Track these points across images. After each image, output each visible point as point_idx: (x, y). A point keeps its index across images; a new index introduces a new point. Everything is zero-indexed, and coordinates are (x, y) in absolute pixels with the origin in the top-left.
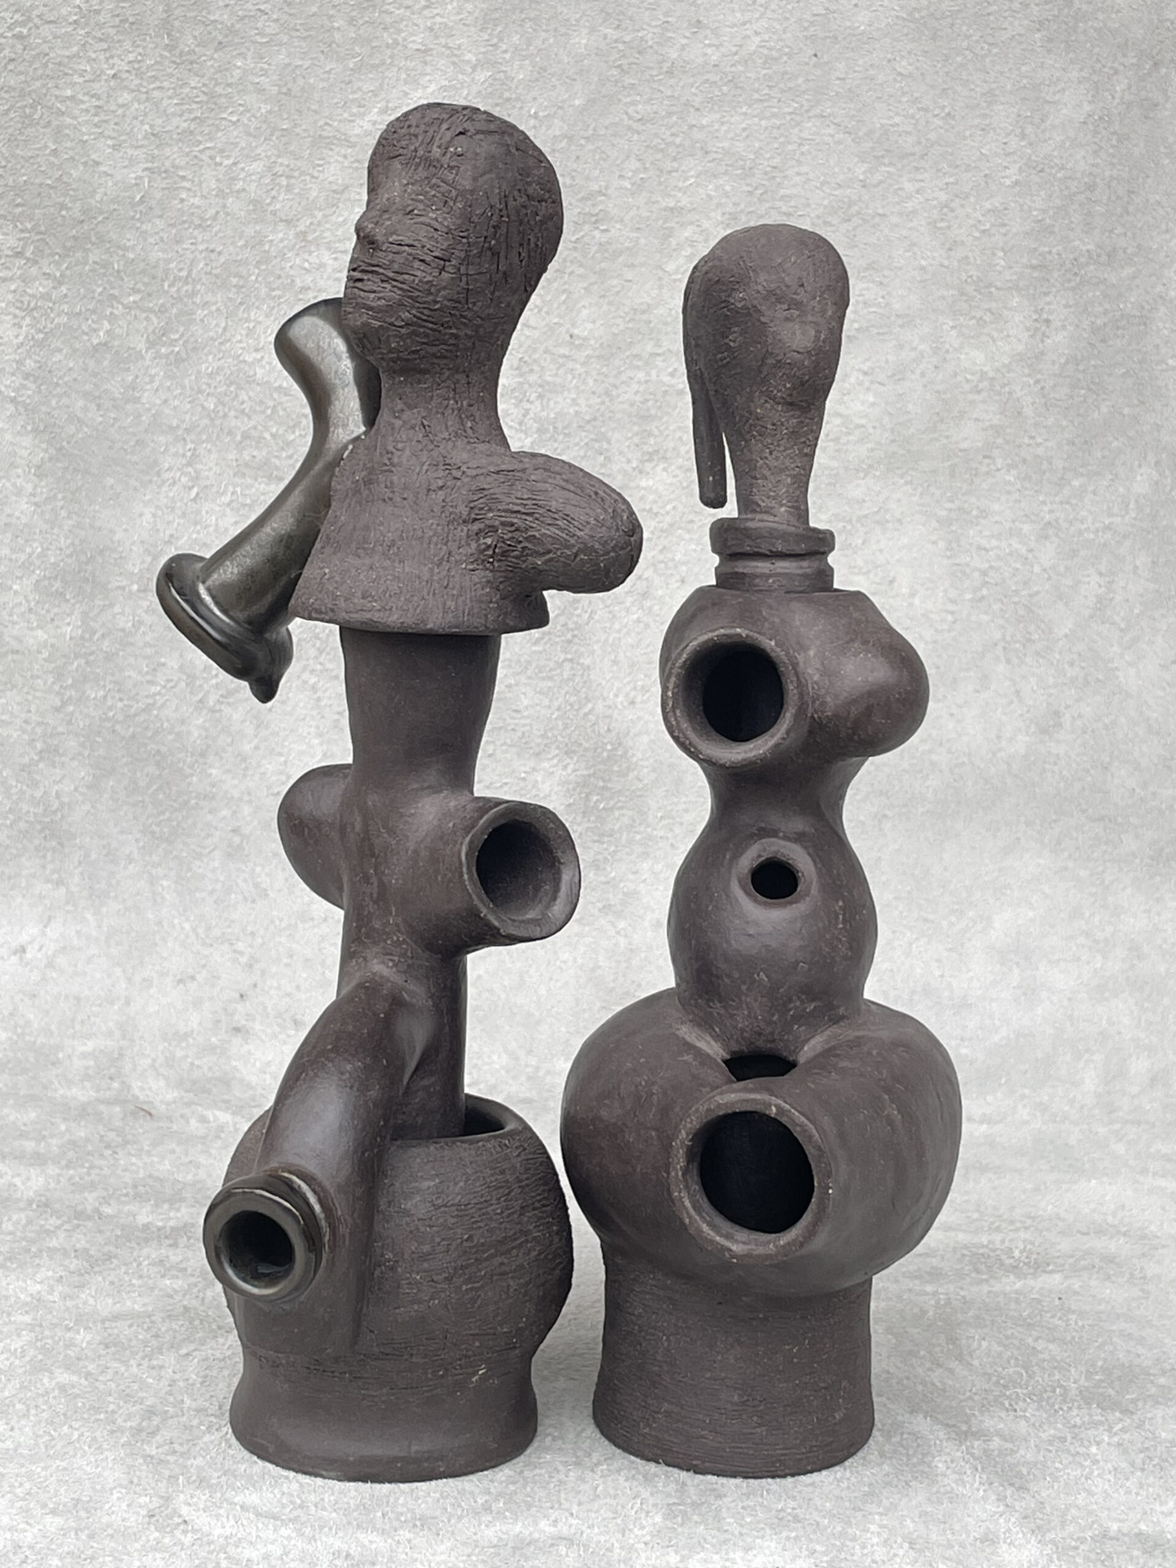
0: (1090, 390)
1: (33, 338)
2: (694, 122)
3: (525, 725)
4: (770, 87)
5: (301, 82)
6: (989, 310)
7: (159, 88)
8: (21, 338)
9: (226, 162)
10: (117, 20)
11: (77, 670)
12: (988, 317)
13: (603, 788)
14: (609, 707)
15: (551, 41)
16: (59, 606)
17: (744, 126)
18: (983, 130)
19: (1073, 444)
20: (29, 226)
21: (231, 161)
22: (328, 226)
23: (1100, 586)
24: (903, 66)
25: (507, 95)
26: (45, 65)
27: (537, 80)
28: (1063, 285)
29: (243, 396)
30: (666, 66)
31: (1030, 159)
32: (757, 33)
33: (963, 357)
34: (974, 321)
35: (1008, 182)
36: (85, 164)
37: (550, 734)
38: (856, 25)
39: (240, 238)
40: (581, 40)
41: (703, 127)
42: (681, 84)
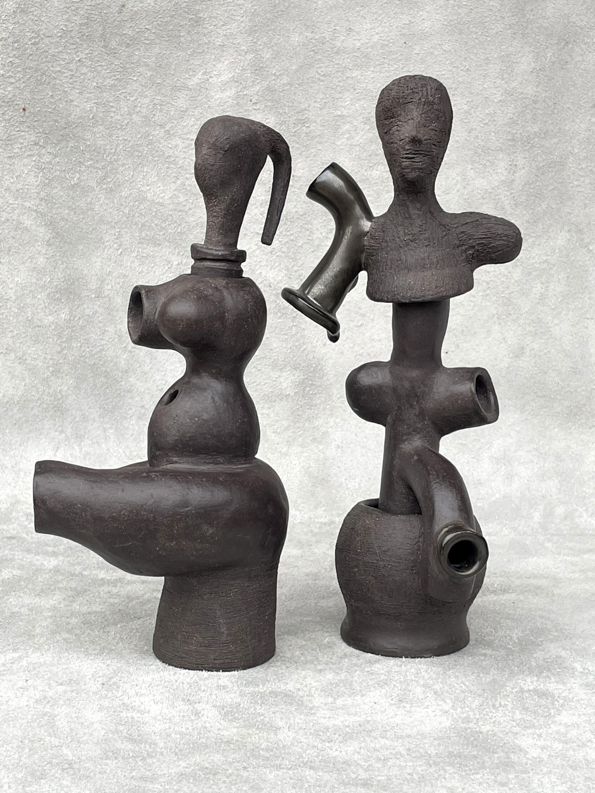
0: (536, 197)
1: (44, 182)
2: (349, 76)
3: (275, 356)
4: (384, 58)
5: (166, 61)
6: (488, 160)
7: (100, 65)
8: (38, 182)
9: (132, 99)
10: (80, 34)
11: (68, 334)
12: (488, 164)
13: (312, 385)
14: (314, 347)
15: (281, 40)
16: (58, 305)
17: (372, 76)
18: (484, 76)
19: (529, 222)
20: (41, 130)
21: (134, 98)
22: (179, 127)
23: (542, 288)
24: (446, 47)
25: (262, 65)
26: (47, 57)
27: (275, 58)
28: (522, 148)
29: (142, 207)
30: (335, 49)
31: (506, 90)
32: (377, 34)
33: (477, 182)
34: (481, 166)
35: (496, 101)
36: (66, 101)
37: (287, 360)
38: (424, 28)
39: (139, 133)
40: (295, 39)
41: (353, 77)
42: (343, 58)
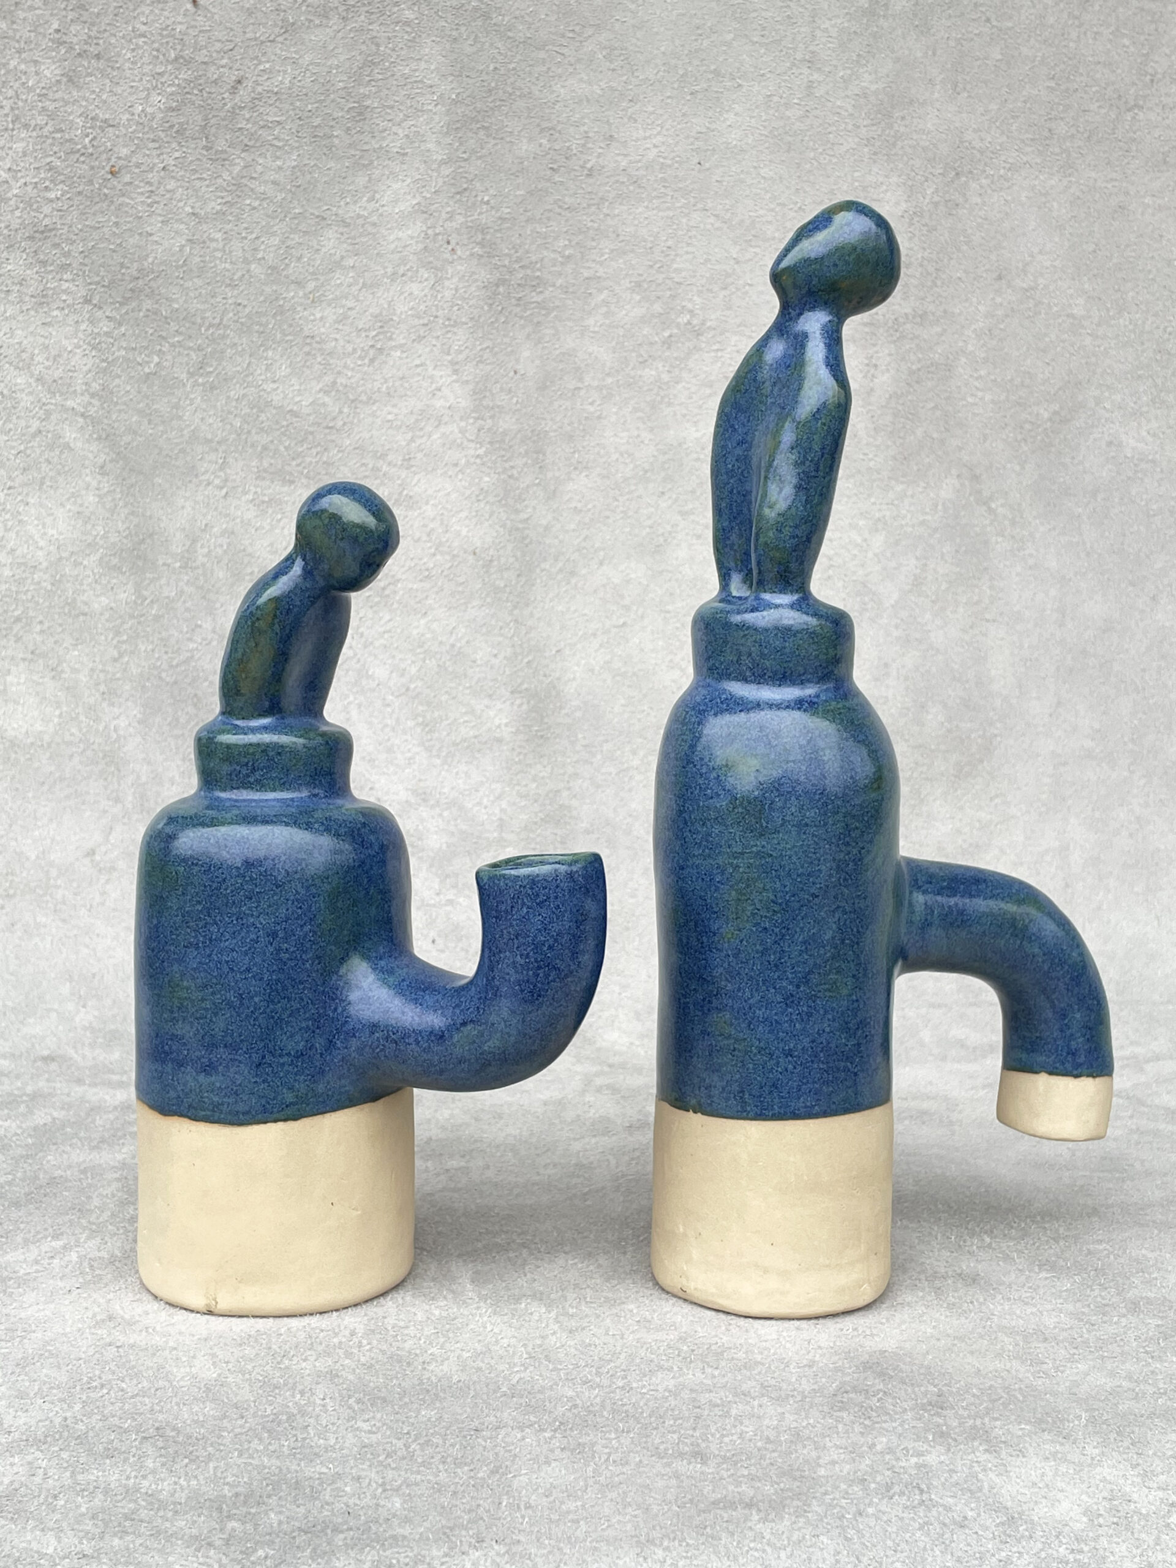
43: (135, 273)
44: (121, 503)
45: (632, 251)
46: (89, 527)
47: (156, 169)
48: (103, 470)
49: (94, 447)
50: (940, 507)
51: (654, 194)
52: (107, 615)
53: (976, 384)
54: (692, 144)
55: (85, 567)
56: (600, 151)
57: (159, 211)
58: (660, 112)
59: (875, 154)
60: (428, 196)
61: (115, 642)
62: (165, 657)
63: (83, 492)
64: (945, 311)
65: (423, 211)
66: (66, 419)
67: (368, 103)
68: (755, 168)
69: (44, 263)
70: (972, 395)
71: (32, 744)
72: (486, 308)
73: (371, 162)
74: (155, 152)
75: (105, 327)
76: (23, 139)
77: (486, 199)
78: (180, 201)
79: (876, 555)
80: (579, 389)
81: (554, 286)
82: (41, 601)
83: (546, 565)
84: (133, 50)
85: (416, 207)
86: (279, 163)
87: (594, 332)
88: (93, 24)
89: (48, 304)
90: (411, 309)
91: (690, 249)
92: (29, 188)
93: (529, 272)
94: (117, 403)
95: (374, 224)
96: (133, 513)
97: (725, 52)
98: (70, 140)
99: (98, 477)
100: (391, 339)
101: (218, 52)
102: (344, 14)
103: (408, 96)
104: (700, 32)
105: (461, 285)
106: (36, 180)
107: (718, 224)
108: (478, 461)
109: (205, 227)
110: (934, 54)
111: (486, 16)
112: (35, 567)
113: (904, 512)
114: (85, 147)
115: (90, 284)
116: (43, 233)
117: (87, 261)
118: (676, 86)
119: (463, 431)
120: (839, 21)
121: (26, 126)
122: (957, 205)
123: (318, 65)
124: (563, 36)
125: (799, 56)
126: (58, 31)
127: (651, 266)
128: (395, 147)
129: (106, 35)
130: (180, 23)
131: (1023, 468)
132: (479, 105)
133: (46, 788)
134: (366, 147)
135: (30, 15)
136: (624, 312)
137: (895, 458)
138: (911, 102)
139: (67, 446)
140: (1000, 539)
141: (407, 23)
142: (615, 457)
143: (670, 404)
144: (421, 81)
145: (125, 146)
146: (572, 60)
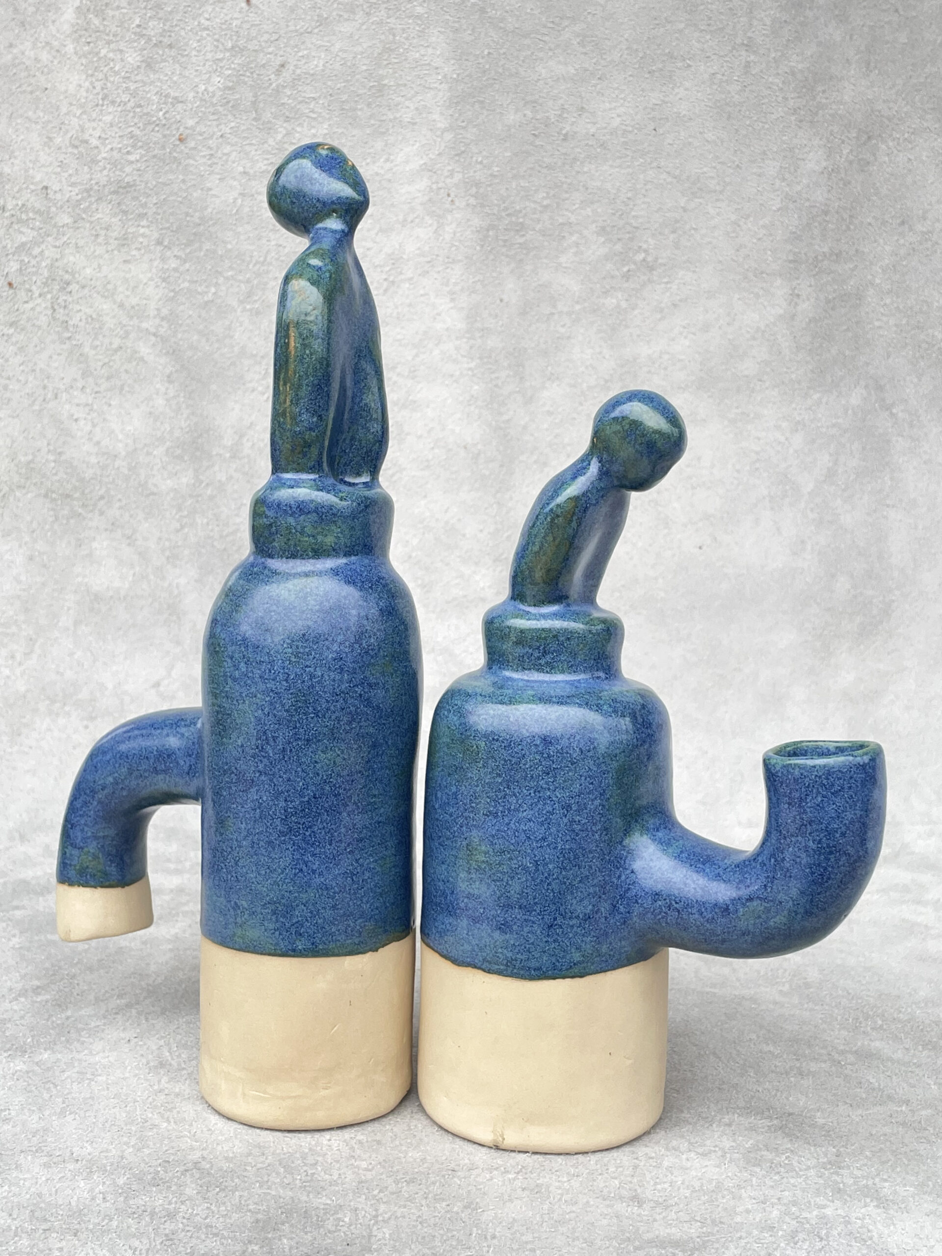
43: (198, 221)
44: (184, 406)
45: (598, 201)
46: (158, 424)
47: (215, 137)
48: (169, 379)
49: (163, 360)
50: (850, 412)
51: (618, 154)
52: (172, 495)
53: (882, 310)
54: (649, 114)
55: (155, 456)
56: (574, 120)
57: (216, 171)
58: (624, 87)
59: (801, 121)
60: (433, 157)
61: (177, 517)
62: (216, 529)
63: (155, 396)
64: (857, 251)
65: (429, 169)
66: (142, 338)
67: (386, 82)
68: (701, 133)
69: (125, 212)
70: (878, 320)
71: (111, 597)
72: (478, 248)
73: (388, 130)
74: (215, 123)
75: (173, 264)
76: (110, 113)
77: (480, 159)
78: (234, 162)
79: (796, 451)
80: (552, 314)
81: (534, 230)
82: (120, 483)
83: (523, 458)
84: (199, 41)
85: (424, 167)
86: (313, 131)
87: (566, 268)
88: (167, 20)
89: (128, 245)
90: (419, 249)
91: (646, 200)
92: (115, 153)
93: (514, 219)
94: (181, 325)
95: (389, 181)
96: (193, 414)
97: (677, 39)
98: (147, 114)
99: (167, 385)
100: (401, 273)
101: (266, 42)
102: (368, 10)
103: (418, 76)
104: (657, 22)
105: (459, 230)
106: (120, 146)
107: (669, 179)
108: (470, 373)
109: (253, 183)
110: (851, 38)
111: (483, 10)
112: (116, 456)
113: (820, 416)
114: (159, 119)
115: (162, 229)
116: (123, 188)
117: (160, 211)
118: (637, 66)
119: (457, 348)
120: (772, 12)
121: (113, 102)
122: (868, 163)
123: (345, 51)
124: (545, 26)
125: (739, 41)
126: (139, 26)
127: (614, 214)
128: (407, 119)
129: (177, 29)
130: (236, 19)
131: (920, 380)
132: (475, 83)
133: (121, 632)
134: (384, 118)
135: (117, 13)
136: (591, 252)
137: (812, 371)
138: (831, 78)
139: (142, 359)
140: (900, 439)
141: (418, 17)
142: (582, 369)
143: (627, 327)
144: (429, 64)
145: (190, 118)
146: (553, 46)
